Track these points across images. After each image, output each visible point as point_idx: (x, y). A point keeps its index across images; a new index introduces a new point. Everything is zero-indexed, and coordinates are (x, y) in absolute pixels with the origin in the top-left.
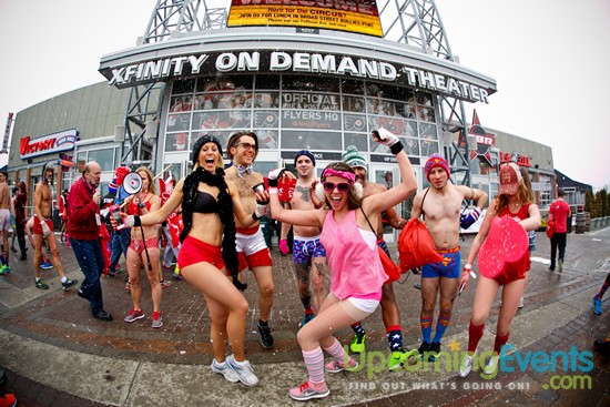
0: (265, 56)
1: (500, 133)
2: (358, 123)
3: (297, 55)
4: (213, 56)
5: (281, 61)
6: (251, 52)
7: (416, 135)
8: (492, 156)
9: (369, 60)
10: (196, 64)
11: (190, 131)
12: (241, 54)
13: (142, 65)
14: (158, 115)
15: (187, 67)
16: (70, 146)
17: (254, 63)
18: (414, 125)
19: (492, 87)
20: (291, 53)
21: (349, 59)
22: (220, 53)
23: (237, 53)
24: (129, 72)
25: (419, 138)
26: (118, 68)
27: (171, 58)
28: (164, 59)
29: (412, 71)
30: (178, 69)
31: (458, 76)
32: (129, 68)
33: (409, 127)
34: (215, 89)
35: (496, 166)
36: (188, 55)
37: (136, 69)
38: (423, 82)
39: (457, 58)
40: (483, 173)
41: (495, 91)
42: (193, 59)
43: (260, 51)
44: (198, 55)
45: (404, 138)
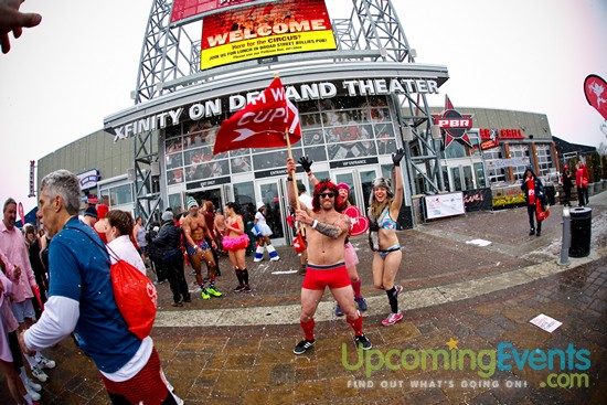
0: (225, 100)
2: (316, 137)
3: (249, 95)
4: (187, 108)
5: (238, 103)
6: (213, 100)
7: (372, 137)
10: (175, 117)
11: (184, 167)
12: (207, 103)
13: (135, 123)
14: (159, 156)
15: (169, 119)
16: (94, 184)
17: (216, 109)
18: (369, 128)
19: (443, 75)
20: (244, 94)
22: (191, 105)
23: (203, 103)
24: (127, 130)
25: (375, 139)
26: (119, 127)
27: (157, 114)
28: (151, 116)
30: (163, 124)
32: (127, 126)
33: (364, 131)
34: (197, 130)
35: (476, 146)
36: (168, 111)
37: (132, 127)
41: (447, 79)
42: (171, 113)
43: (220, 98)
44: (175, 109)
45: (360, 143)
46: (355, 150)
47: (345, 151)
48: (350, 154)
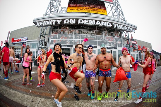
0: (77, 20)
1: (138, 40)
2: (101, 38)
4: (63, 20)
5: (81, 22)
6: (73, 19)
7: (116, 41)
8: (136, 47)
9: (104, 21)
10: (59, 22)
11: (57, 39)
12: (71, 20)
13: (44, 21)
14: (49, 35)
15: (56, 22)
16: (25, 41)
17: (74, 22)
18: (116, 39)
19: (136, 28)
20: (84, 20)
21: (99, 21)
22: (65, 19)
23: (69, 19)
25: (117, 42)
26: (38, 22)
27: (52, 20)
28: (50, 20)
29: (115, 24)
30: (54, 23)
31: (127, 25)
32: (41, 22)
33: (114, 39)
34: (64, 29)
35: (137, 49)
36: (57, 20)
37: (43, 23)
38: (118, 27)
39: (126, 20)
40: (134, 51)
41: (136, 29)
43: (75, 19)
44: (59, 20)
45: (113, 42)
46: (111, 44)
47: (109, 44)
48: (110, 45)
